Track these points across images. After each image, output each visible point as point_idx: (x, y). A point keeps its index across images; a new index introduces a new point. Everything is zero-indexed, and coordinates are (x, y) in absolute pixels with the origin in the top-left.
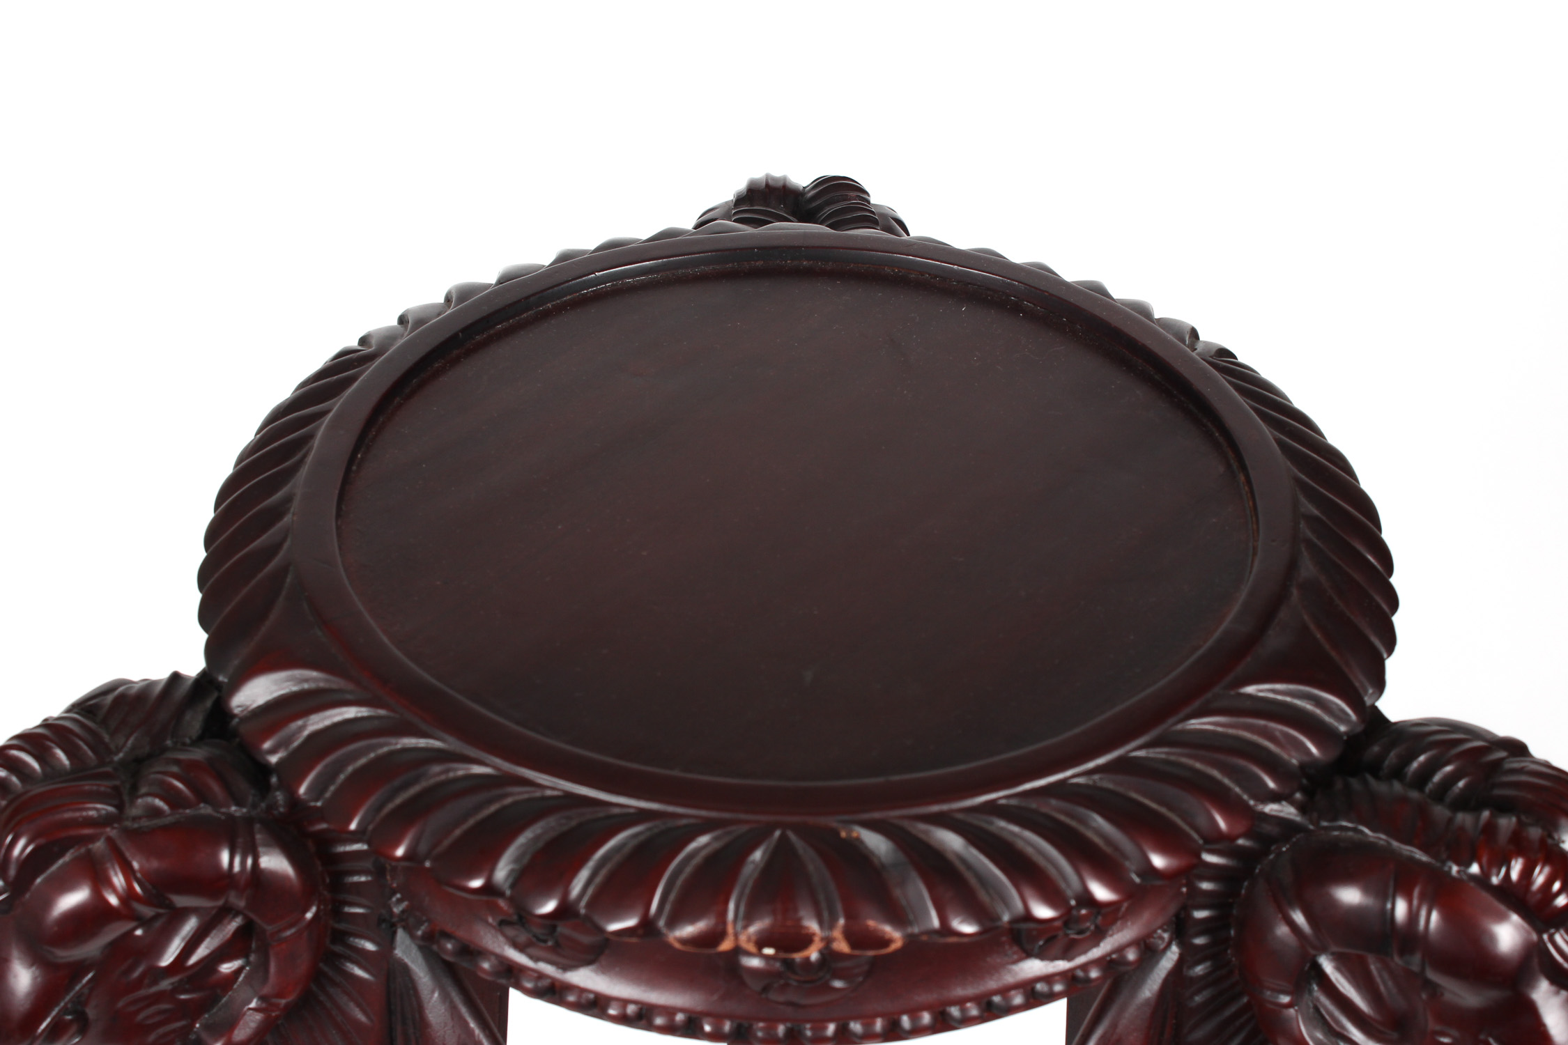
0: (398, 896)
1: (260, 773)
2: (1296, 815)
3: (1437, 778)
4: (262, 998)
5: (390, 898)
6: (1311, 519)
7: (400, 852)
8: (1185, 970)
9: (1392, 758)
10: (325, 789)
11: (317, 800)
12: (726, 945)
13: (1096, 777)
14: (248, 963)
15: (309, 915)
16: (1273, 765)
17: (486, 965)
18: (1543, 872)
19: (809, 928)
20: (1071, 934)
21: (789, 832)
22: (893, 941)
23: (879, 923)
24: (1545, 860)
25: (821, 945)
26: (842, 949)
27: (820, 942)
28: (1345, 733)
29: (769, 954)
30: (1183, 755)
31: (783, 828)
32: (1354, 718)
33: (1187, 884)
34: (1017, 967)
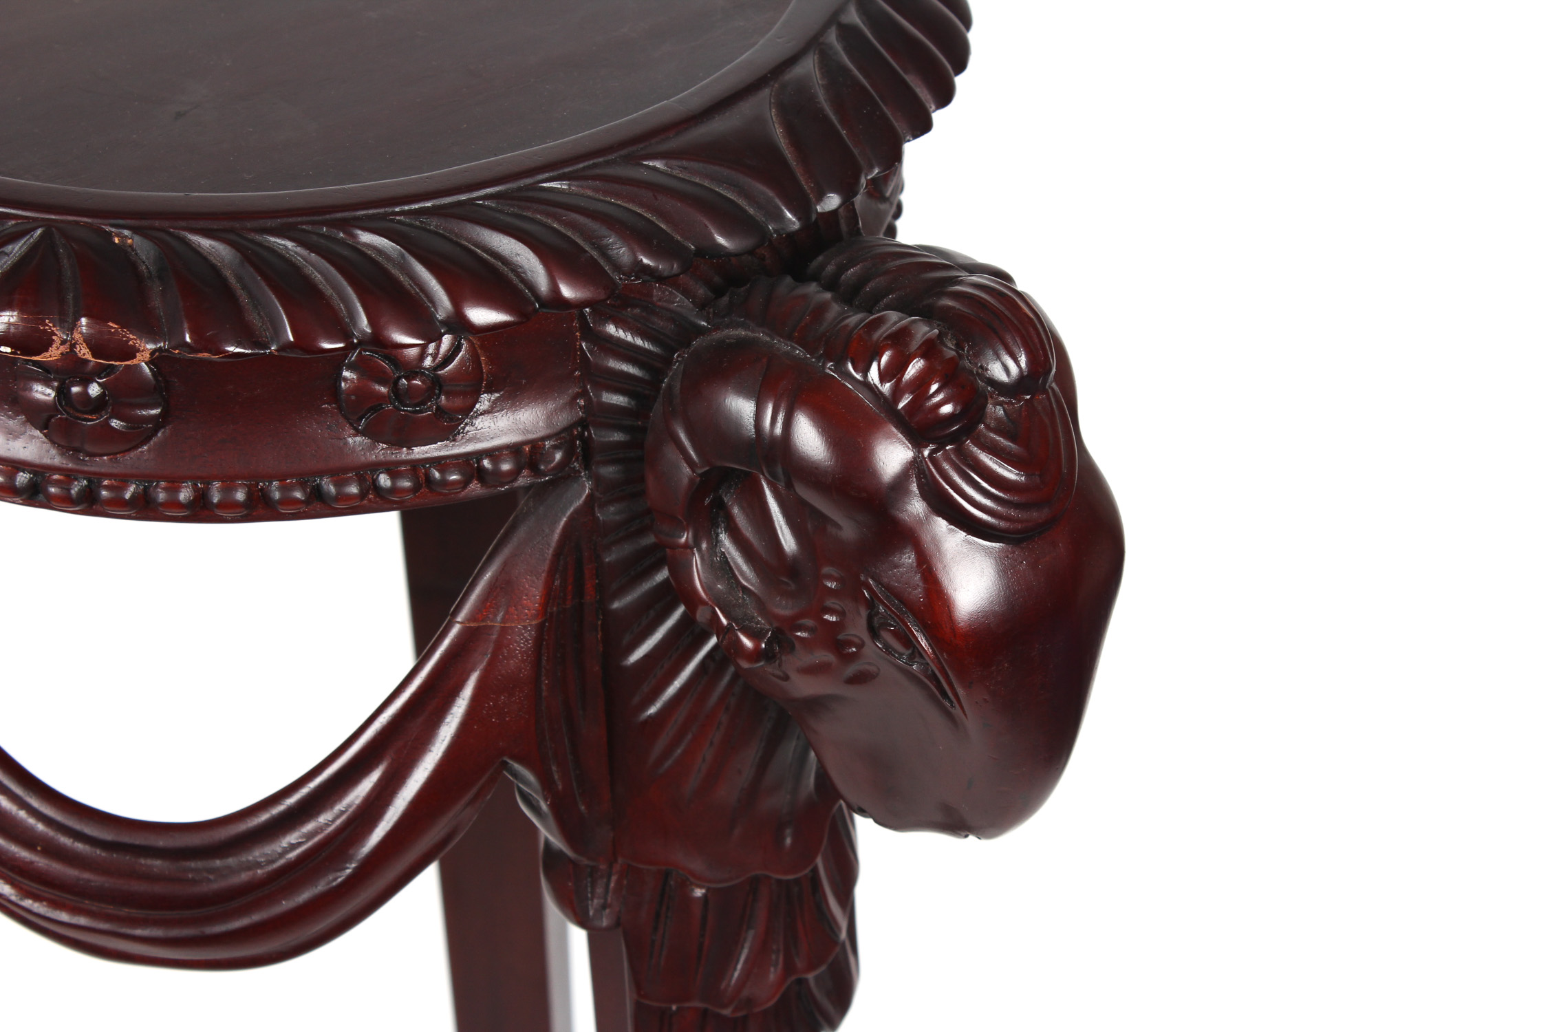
2: (689, 309)
8: (598, 510)
9: (831, 268)
16: (648, 240)
18: (914, 368)
19: (48, 325)
20: (404, 411)
21: (53, 229)
22: (138, 351)
23: (122, 327)
24: (923, 356)
25: (62, 349)
26: (84, 354)
27: (61, 345)
28: (776, 231)
29: (6, 353)
30: (541, 213)
31: (48, 224)
32: (789, 215)
33: (584, 394)
34: (344, 444)
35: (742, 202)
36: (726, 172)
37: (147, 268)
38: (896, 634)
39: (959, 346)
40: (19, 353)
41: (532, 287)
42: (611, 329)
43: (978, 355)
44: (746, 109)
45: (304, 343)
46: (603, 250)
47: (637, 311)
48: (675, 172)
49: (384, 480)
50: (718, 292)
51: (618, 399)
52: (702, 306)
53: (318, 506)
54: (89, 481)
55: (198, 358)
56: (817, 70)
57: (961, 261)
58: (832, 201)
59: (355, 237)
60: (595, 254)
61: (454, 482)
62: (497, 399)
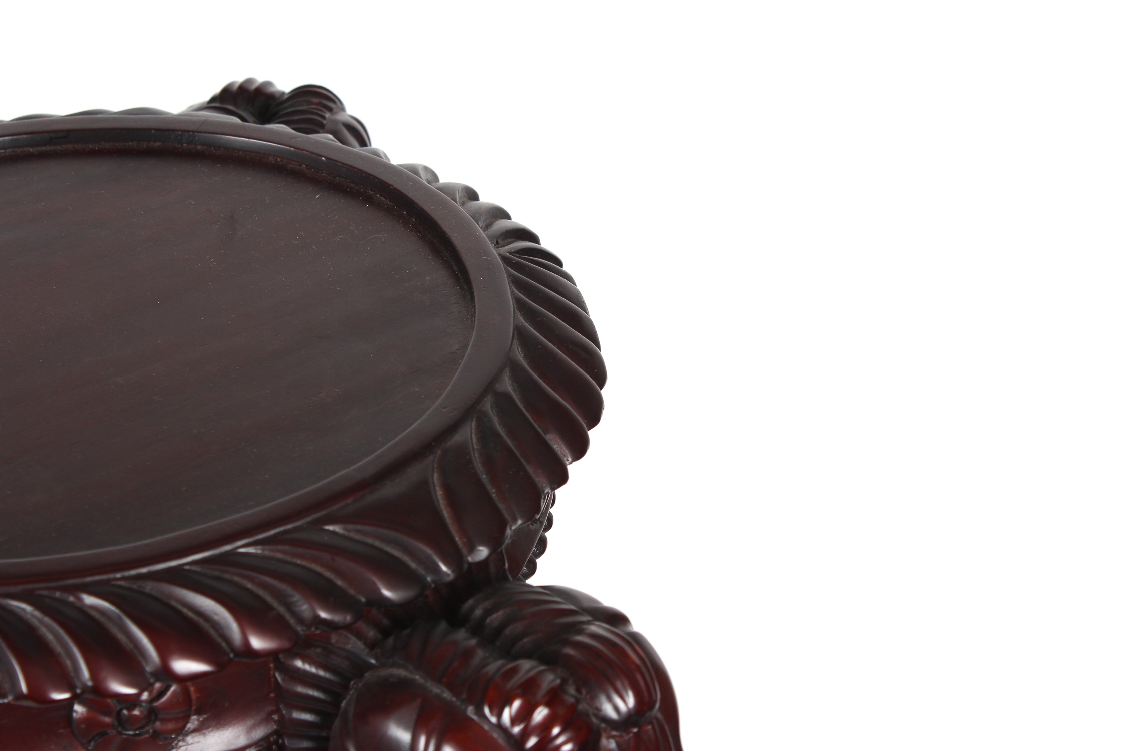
2: (361, 650)
13: (141, 583)
16: (326, 597)
18: (541, 714)
20: (126, 735)
24: (547, 705)
28: (433, 581)
30: (238, 575)
32: (444, 568)
33: (278, 711)
35: (404, 558)
36: (392, 534)
39: (578, 690)
41: (228, 641)
42: (299, 664)
43: (593, 698)
44: (413, 473)
45: (37, 695)
46: (289, 606)
47: (319, 651)
48: (352, 535)
50: (385, 633)
51: (307, 717)
52: (372, 646)
56: (474, 435)
57: (586, 604)
58: (483, 552)
60: (281, 609)
62: (205, 720)
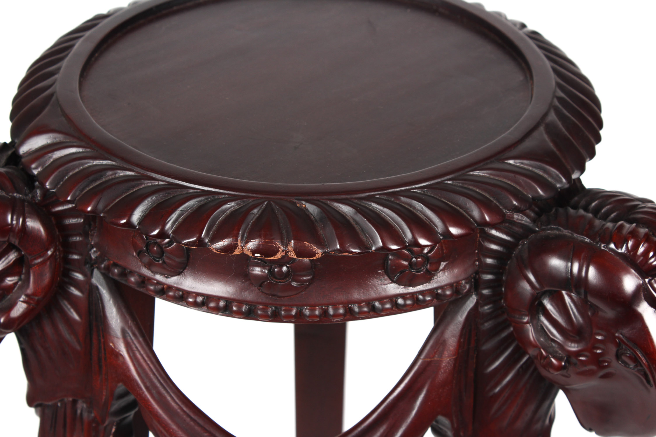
0: (95, 249)
1: (30, 180)
2: (529, 223)
3: (604, 210)
4: (27, 295)
5: (90, 250)
6: (560, 99)
7: (89, 209)
8: (479, 308)
9: (583, 203)
10: (58, 183)
11: (54, 189)
12: (237, 252)
13: (425, 190)
14: (20, 279)
15: (49, 253)
16: (517, 195)
17: (133, 279)
18: (642, 248)
19: (277, 244)
20: (413, 272)
21: (271, 202)
22: (317, 253)
23: (310, 244)
25: (282, 254)
26: (292, 256)
27: (282, 252)
28: (560, 187)
29: (257, 256)
30: (471, 185)
31: (269, 200)
32: (564, 180)
33: (479, 260)
34: (387, 287)
35: (545, 176)
36: (539, 164)
37: (314, 217)
38: (630, 357)
40: (263, 256)
42: (493, 232)
45: (384, 247)
47: (507, 224)
48: (519, 165)
49: (400, 301)
51: (493, 262)
52: (535, 221)
53: (372, 313)
54: (276, 308)
55: (343, 255)
58: (578, 173)
59: (399, 199)
61: (429, 301)
62: (447, 265)
